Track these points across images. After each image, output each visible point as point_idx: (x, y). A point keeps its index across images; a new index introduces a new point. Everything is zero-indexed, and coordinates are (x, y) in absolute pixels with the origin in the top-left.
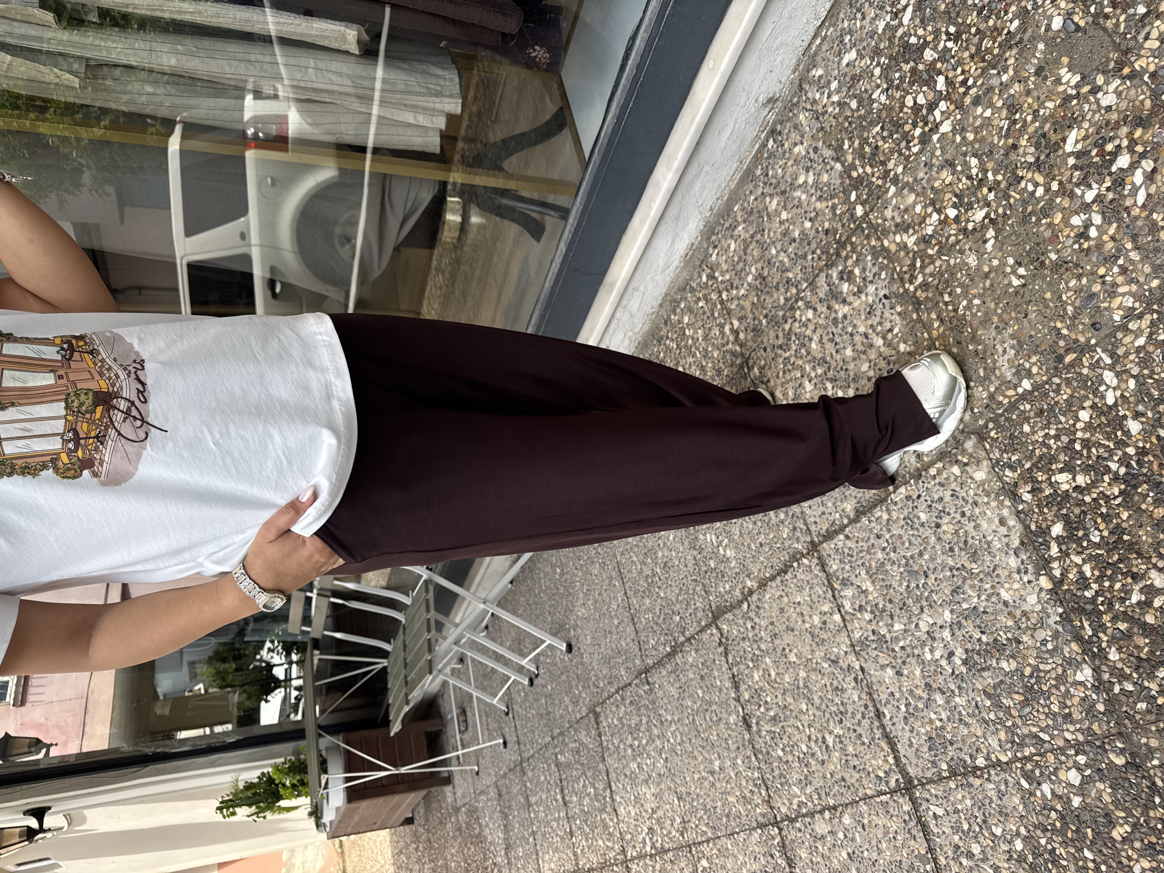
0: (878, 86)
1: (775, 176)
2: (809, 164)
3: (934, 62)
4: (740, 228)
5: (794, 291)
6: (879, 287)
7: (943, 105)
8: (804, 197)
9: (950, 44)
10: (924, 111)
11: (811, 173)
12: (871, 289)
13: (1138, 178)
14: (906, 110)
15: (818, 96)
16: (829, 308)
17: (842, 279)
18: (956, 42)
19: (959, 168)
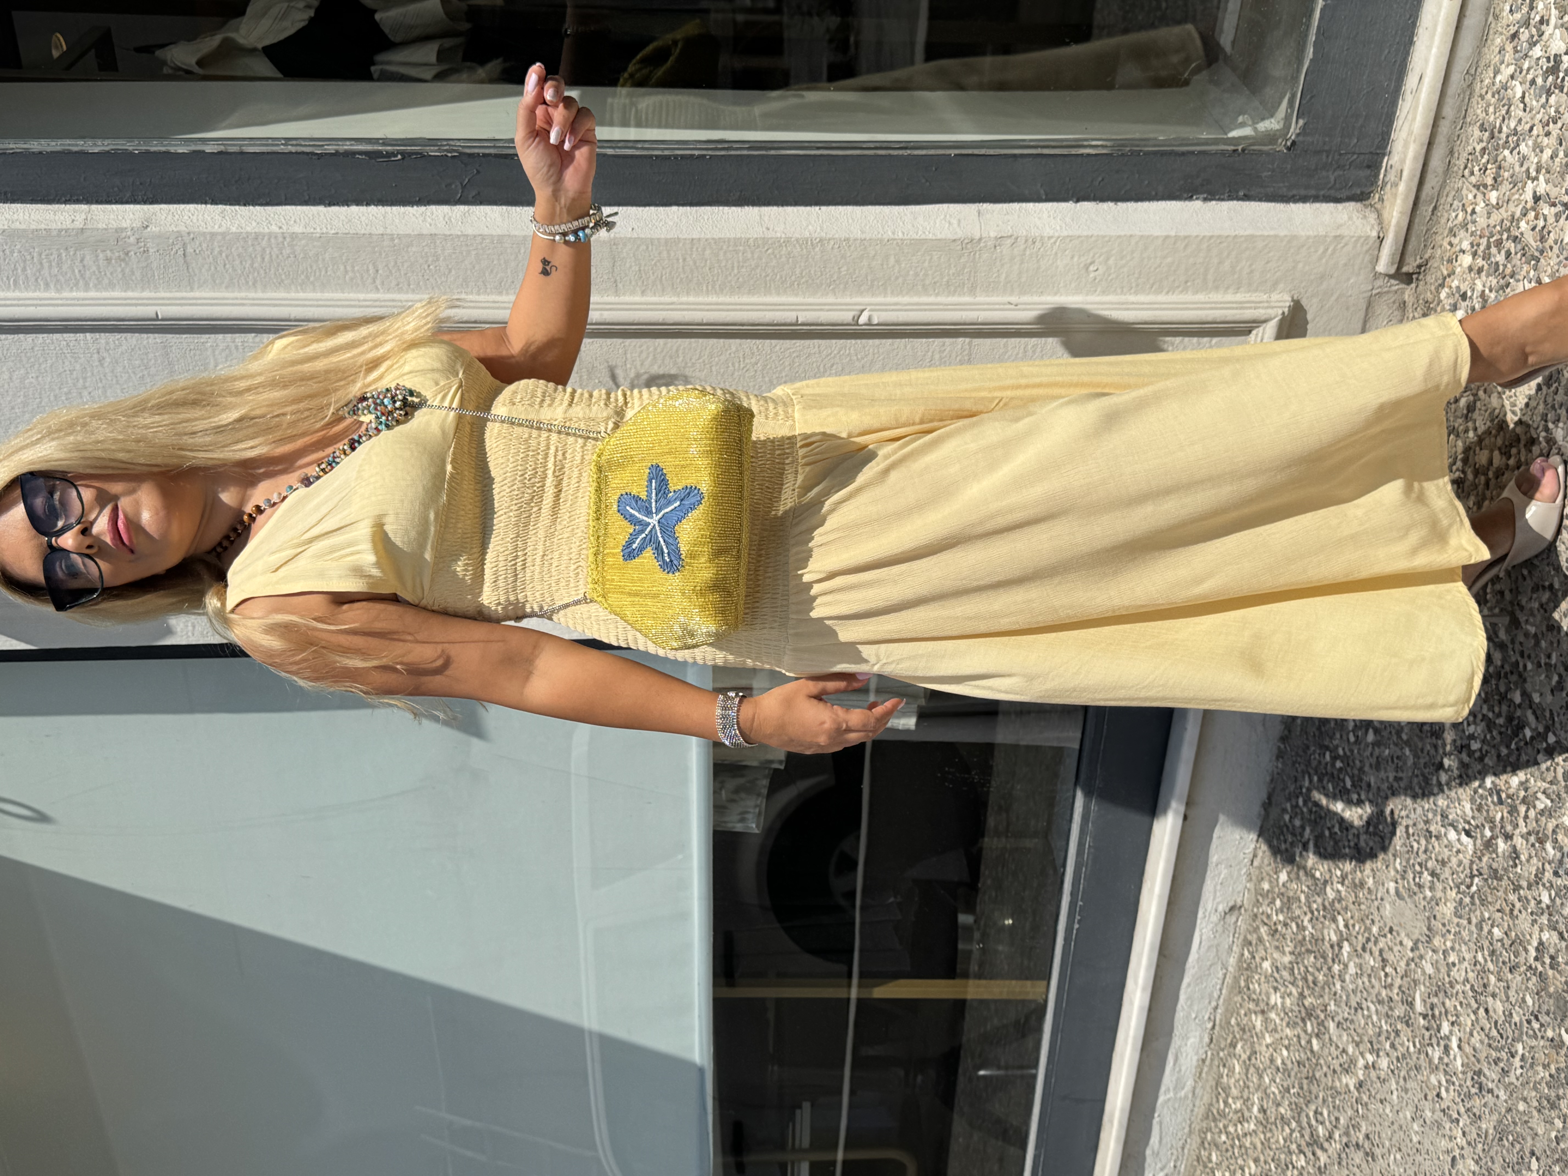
0: (1305, 914)
1: (1254, 992)
2: (1275, 984)
3: (1333, 901)
4: (1239, 1046)
5: (1287, 1130)
6: (1341, 1132)
7: (1346, 947)
8: (1278, 1021)
9: (1339, 886)
10: (1336, 948)
11: (1278, 994)
12: (1337, 1136)
13: (1454, 1044)
14: (1326, 943)
15: (1269, 912)
16: (1314, 1154)
17: (1317, 1121)
18: (1343, 884)
19: (1366, 1012)
